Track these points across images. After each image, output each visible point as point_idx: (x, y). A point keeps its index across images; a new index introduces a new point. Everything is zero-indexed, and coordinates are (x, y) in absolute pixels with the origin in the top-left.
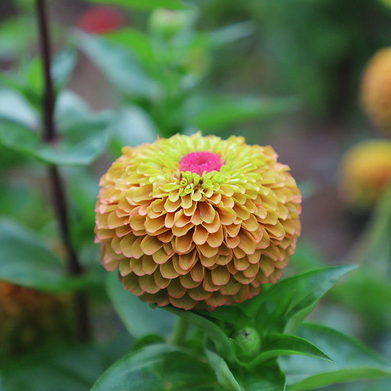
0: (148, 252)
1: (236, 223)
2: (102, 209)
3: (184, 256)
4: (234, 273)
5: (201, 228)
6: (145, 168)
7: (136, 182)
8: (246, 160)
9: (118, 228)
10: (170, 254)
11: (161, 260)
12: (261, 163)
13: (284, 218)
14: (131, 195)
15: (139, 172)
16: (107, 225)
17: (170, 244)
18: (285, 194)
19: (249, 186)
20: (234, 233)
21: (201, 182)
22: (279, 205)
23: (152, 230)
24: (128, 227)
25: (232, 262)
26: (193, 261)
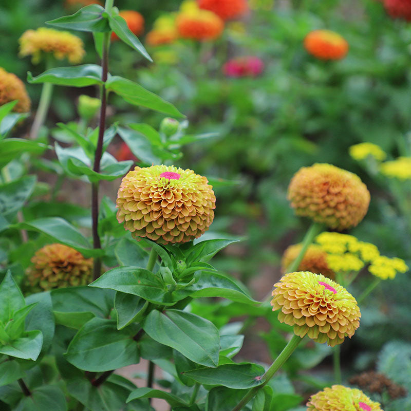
0: (140, 208)
1: (181, 201)
2: (121, 190)
3: (156, 212)
4: (177, 225)
5: (165, 201)
6: (144, 174)
7: (139, 179)
8: (192, 178)
9: (128, 198)
10: (149, 210)
11: (145, 212)
12: (199, 180)
13: (205, 205)
14: (136, 183)
15: (141, 175)
16: (123, 196)
17: (150, 206)
18: (208, 196)
19: (191, 187)
20: (180, 205)
21: (169, 183)
22: (204, 199)
23: (143, 199)
24: (133, 198)
25: (177, 218)
26: (159, 215)
